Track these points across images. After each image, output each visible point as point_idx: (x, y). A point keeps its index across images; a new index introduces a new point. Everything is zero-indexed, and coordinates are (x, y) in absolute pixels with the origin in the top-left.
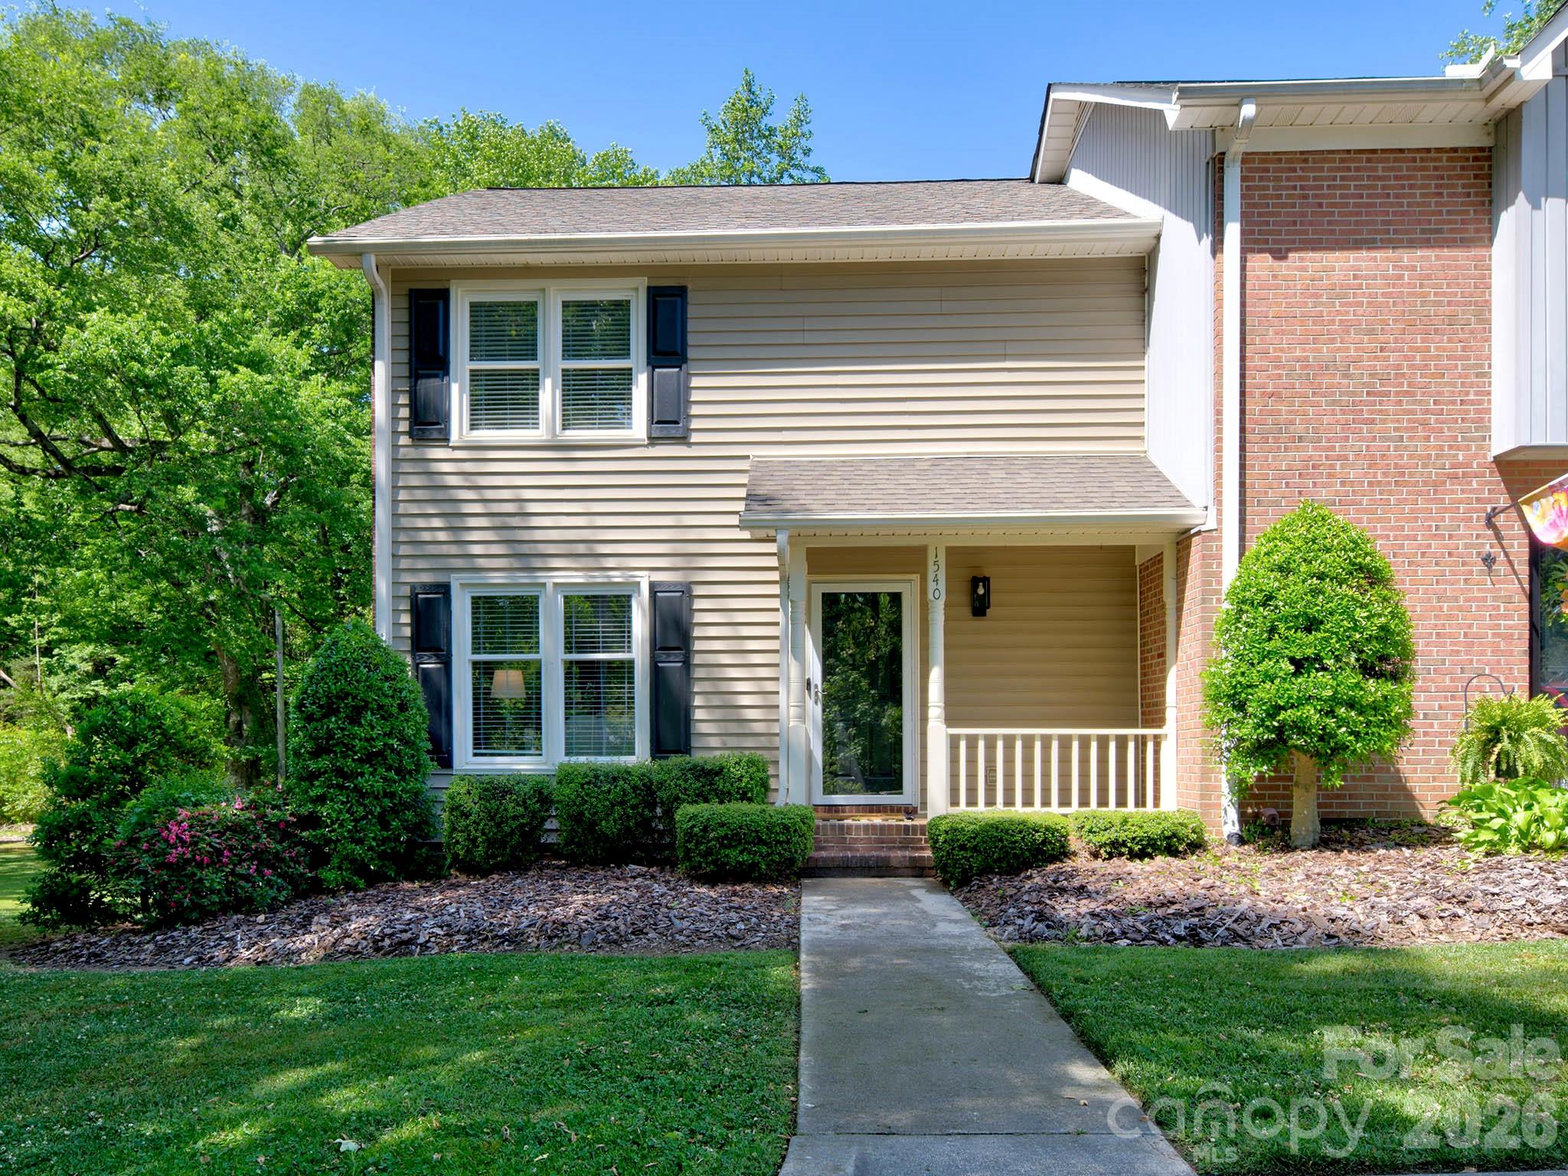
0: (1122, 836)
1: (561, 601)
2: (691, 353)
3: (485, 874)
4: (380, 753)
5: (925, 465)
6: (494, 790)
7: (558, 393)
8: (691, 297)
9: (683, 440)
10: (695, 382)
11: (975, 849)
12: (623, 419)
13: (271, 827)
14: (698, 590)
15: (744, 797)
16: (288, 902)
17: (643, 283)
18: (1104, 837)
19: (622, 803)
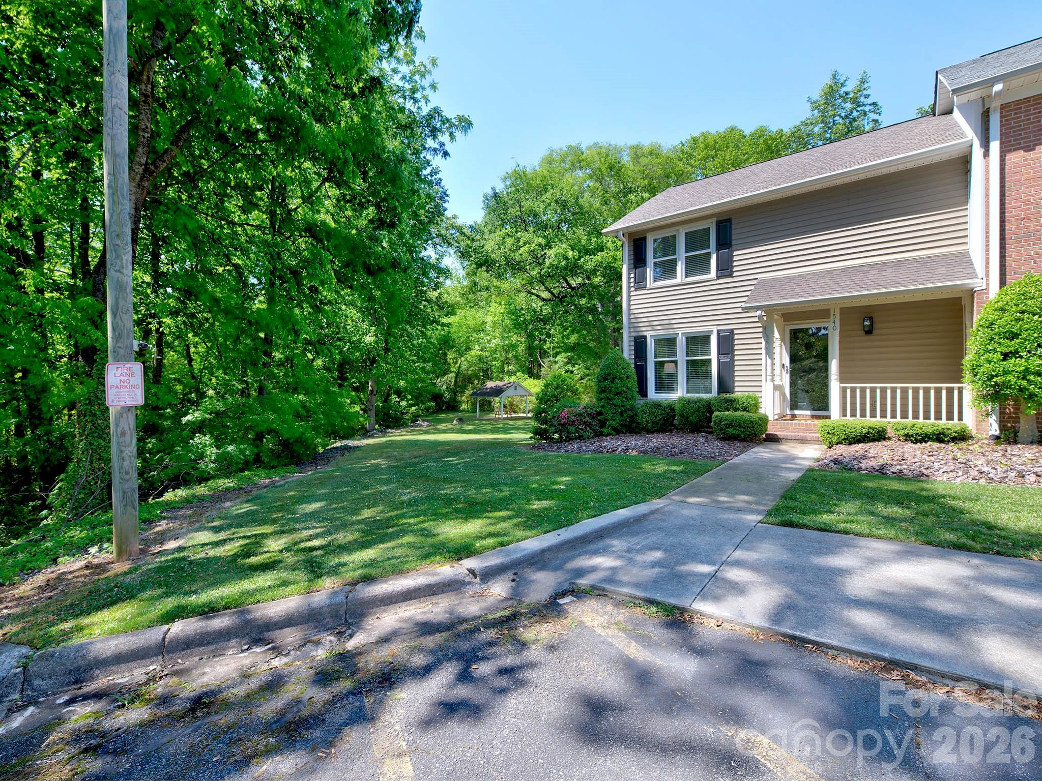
0: (911, 432)
1: (684, 339)
2: (734, 242)
3: (652, 433)
4: (620, 393)
5: (838, 272)
6: (657, 405)
7: (684, 266)
8: (733, 221)
9: (731, 276)
10: (735, 253)
11: (834, 434)
12: (707, 270)
13: (589, 415)
14: (736, 332)
15: (745, 409)
16: (593, 437)
17: (714, 220)
18: (902, 432)
19: (698, 411)
